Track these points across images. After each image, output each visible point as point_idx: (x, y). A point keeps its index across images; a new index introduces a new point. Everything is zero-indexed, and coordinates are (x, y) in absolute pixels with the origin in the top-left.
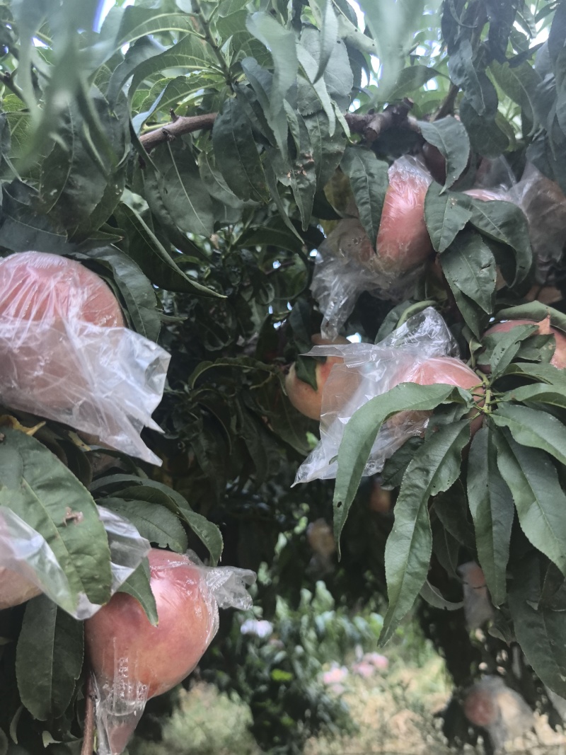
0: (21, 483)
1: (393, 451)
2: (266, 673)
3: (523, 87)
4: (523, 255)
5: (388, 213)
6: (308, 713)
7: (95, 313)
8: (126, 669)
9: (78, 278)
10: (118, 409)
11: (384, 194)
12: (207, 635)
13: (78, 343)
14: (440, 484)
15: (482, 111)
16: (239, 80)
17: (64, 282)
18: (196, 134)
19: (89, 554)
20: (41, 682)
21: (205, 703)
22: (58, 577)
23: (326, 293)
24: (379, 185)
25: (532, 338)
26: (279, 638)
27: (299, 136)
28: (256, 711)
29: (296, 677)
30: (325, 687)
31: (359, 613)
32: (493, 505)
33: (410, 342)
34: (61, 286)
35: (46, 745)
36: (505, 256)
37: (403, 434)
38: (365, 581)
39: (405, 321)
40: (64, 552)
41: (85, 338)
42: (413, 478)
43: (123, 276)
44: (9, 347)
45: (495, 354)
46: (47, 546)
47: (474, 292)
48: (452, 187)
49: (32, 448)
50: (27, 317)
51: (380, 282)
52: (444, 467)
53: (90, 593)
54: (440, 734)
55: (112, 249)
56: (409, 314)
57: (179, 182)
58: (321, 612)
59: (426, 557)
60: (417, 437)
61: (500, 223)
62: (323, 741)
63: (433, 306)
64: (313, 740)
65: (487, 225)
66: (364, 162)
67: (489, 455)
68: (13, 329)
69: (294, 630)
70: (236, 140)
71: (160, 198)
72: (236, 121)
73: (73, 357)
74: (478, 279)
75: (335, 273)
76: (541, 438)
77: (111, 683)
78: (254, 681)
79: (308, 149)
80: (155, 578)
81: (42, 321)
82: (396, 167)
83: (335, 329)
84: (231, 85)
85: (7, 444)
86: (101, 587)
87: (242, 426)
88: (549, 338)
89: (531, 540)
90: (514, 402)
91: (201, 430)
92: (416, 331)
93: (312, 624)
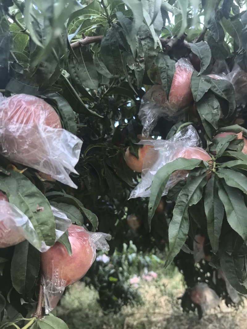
0: (18, 194)
1: (172, 186)
2: (106, 278)
3: (236, 30)
4: (232, 104)
5: (174, 83)
6: (123, 295)
7: (50, 122)
8: (57, 274)
9: (43, 106)
10: (60, 163)
11: (173, 75)
12: (91, 260)
13: (44, 135)
14: (193, 201)
15: (218, 40)
16: (113, 21)
17: (38, 108)
18: (93, 44)
19: (47, 225)
20: (21, 278)
21: (79, 290)
22: (34, 233)
23: (145, 117)
24: (171, 71)
25: (235, 140)
26: (112, 264)
27: (138, 47)
28: (101, 294)
29: (119, 280)
30: (131, 285)
31: (147, 254)
32: (215, 211)
33: (181, 140)
34: (36, 110)
35: (22, 304)
36: (224, 104)
37: (177, 179)
38: (151, 241)
39: (180, 131)
40: (36, 224)
41: (46, 133)
42: (181, 198)
43: (61, 106)
44: (14, 136)
45: (218, 147)
46: (29, 221)
47: (210, 119)
48: (203, 73)
49: (22, 179)
50: (22, 123)
51: (168, 113)
52: (195, 194)
53: (46, 241)
54: (180, 306)
55: (56, 94)
56: (181, 127)
57: (84, 65)
58: (131, 253)
59: (186, 231)
60: (183, 181)
61: (223, 90)
62: (129, 307)
63: (192, 124)
64: (125, 307)
65: (217, 90)
66: (165, 60)
67: (214, 190)
68: (16, 128)
69: (119, 260)
70: (111, 48)
71: (75, 72)
72: (112, 39)
73: (41, 141)
74: (212, 114)
75: (149, 108)
76: (238, 183)
77: (51, 279)
78: (101, 281)
79: (142, 53)
80: (70, 236)
81: (28, 124)
82: (179, 63)
83: (148, 133)
84: (110, 23)
85: (11, 177)
86: (51, 239)
87: (106, 173)
88: (241, 141)
89: (231, 226)
90: (226, 168)
91: (89, 174)
92: (184, 135)
93: (127, 258)
